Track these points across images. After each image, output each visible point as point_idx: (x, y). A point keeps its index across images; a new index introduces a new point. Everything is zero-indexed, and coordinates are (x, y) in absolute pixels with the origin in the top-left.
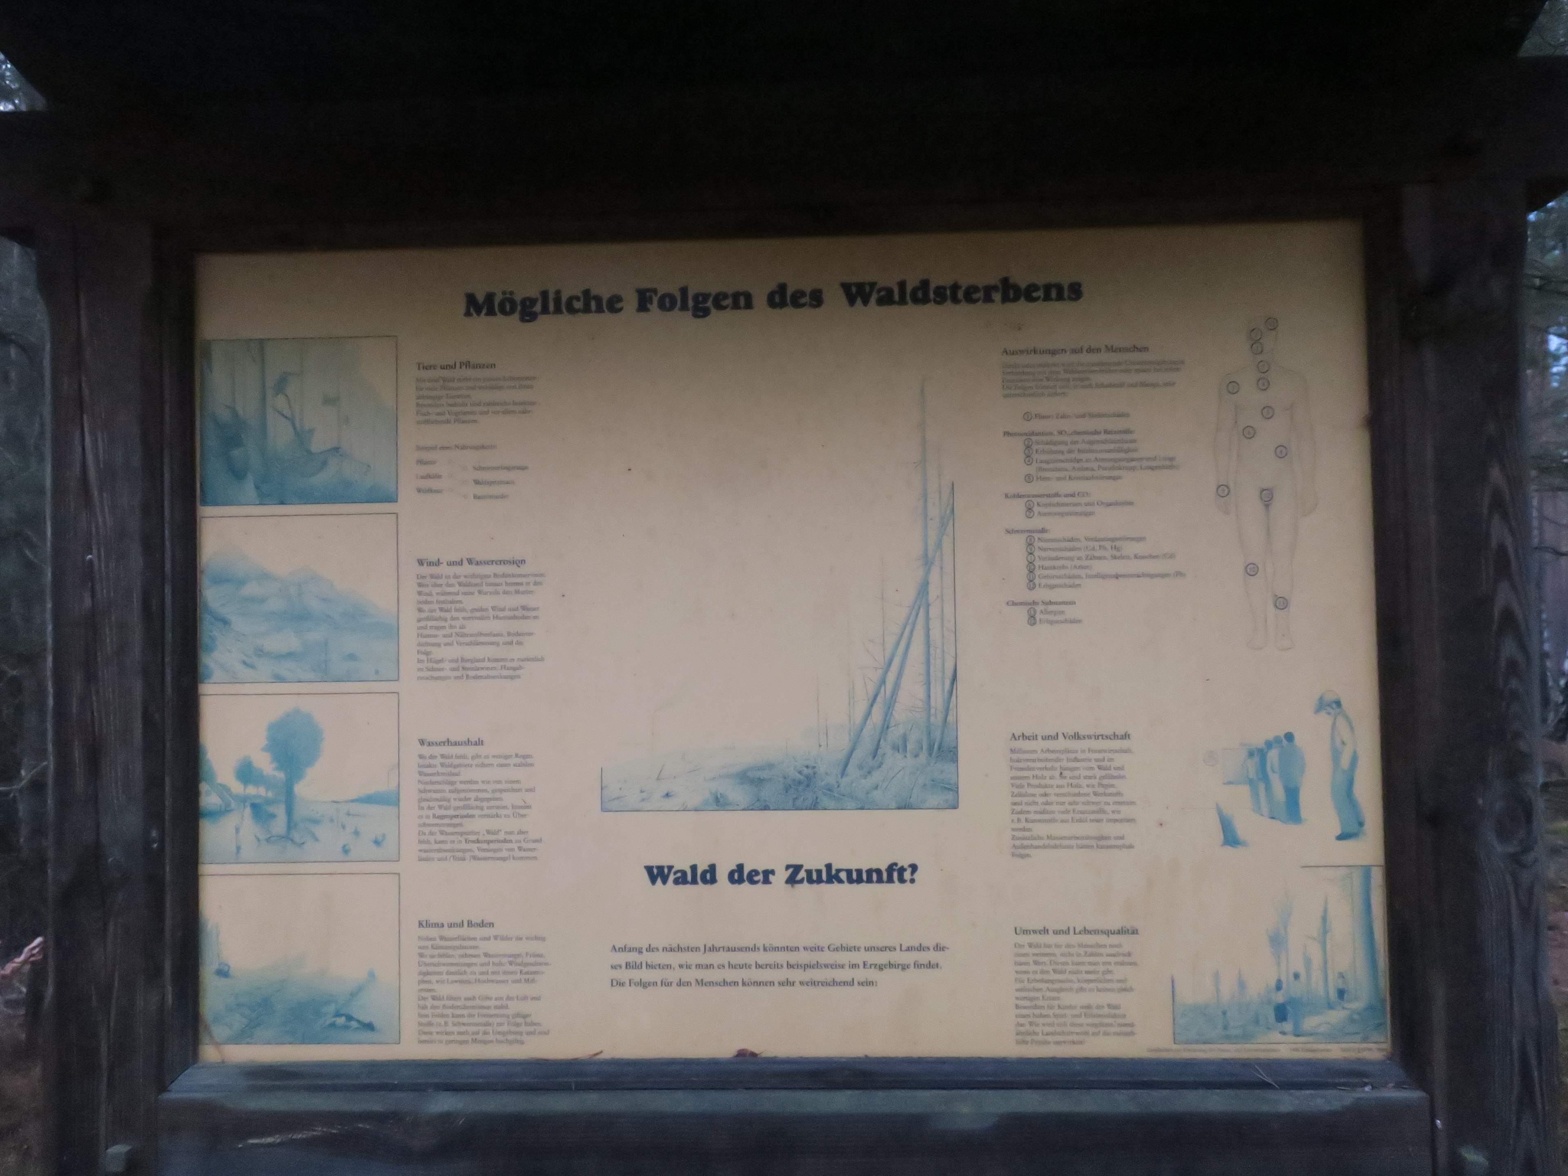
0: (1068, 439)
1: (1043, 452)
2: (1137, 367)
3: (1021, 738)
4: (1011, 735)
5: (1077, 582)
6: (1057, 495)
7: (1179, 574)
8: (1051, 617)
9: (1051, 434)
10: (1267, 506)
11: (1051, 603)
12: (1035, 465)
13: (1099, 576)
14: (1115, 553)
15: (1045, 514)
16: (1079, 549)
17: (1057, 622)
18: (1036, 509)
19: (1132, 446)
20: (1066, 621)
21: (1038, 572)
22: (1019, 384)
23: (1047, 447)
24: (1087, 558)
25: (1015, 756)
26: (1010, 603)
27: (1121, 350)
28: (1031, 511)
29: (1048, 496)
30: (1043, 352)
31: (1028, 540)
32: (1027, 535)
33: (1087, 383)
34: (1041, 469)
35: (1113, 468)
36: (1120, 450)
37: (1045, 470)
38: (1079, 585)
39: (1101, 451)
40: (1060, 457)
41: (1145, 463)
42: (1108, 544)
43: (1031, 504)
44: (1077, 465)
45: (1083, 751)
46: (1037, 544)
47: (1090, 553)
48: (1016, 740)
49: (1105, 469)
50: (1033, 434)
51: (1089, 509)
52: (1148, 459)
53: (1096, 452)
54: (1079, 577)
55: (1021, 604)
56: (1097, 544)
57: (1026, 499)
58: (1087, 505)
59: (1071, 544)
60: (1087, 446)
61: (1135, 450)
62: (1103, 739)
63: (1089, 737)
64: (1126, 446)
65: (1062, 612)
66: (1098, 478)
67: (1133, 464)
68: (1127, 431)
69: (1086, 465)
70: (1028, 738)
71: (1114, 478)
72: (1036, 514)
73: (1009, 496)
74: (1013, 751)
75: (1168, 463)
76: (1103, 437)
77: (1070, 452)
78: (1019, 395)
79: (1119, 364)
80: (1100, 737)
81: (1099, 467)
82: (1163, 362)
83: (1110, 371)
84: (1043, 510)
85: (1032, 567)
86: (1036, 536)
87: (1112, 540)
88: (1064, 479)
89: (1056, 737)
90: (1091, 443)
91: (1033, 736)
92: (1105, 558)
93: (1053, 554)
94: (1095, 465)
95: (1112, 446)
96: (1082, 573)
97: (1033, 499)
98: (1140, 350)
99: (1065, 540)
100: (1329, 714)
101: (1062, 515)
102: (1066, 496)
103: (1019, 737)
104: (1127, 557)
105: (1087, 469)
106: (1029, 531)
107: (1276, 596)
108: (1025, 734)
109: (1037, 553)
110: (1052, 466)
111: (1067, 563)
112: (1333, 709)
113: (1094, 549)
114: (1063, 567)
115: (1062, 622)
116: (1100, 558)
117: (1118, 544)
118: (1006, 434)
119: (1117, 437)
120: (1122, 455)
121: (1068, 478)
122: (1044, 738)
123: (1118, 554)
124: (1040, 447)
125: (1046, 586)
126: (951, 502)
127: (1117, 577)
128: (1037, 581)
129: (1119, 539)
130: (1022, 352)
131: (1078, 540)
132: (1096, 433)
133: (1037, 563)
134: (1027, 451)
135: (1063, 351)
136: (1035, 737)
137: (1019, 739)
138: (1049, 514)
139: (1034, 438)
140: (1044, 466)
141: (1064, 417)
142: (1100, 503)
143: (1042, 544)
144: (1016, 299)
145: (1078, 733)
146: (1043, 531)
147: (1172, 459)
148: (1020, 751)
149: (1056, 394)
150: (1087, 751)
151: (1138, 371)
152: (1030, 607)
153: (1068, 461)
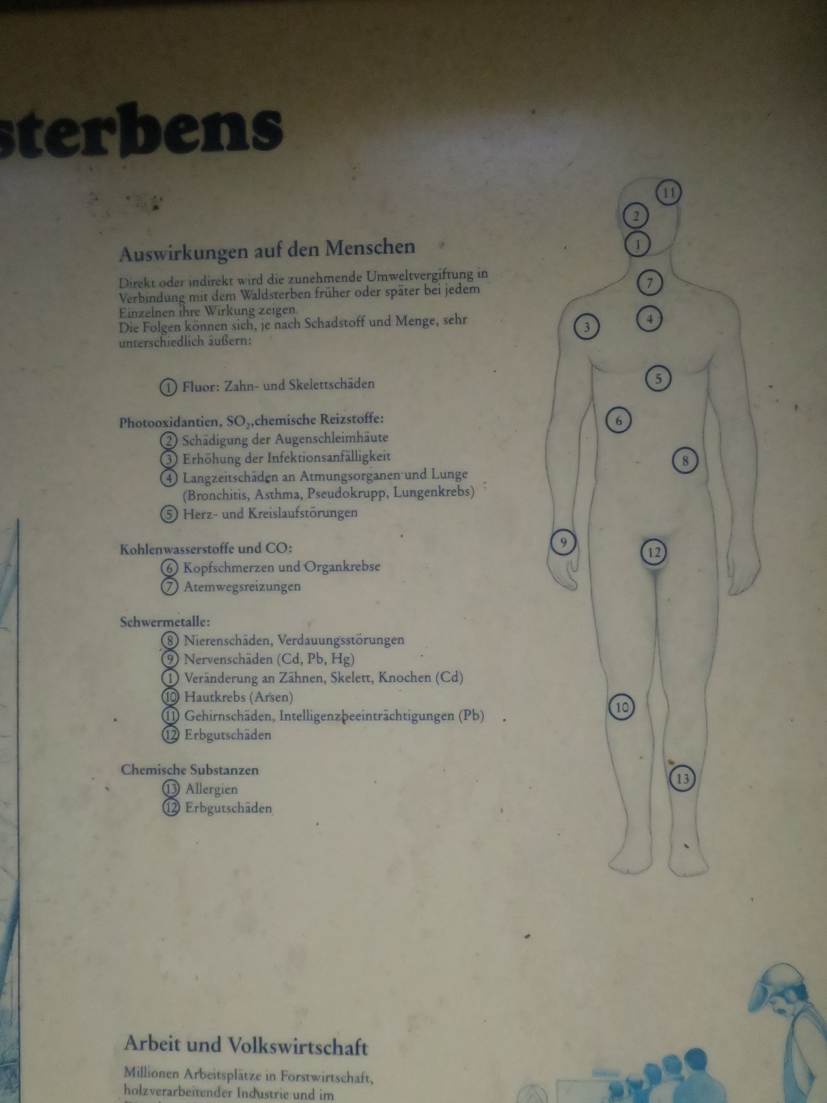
0: (250, 434)
1: (199, 460)
2: (392, 285)
3: (146, 1045)
4: (126, 1039)
5: (262, 727)
6: (225, 548)
7: (469, 713)
8: (209, 800)
9: (214, 422)
10: (655, 575)
11: (208, 770)
12: (181, 487)
13: (305, 716)
14: (338, 667)
15: (199, 588)
16: (269, 660)
17: (221, 809)
18: (182, 578)
19: (377, 448)
20: (239, 809)
21: (182, 707)
22: (153, 321)
23: (204, 451)
24: (285, 678)
25: (134, 1083)
26: (128, 769)
27: (359, 249)
28: (170, 580)
29: (208, 550)
30: (202, 255)
31: (166, 641)
32: (162, 630)
33: (287, 318)
34: (191, 495)
35: (339, 494)
36: (351, 458)
37: (202, 497)
38: (268, 735)
39: (316, 458)
40: (231, 470)
41: (404, 485)
42: (326, 651)
43: (173, 566)
44: (266, 488)
45: (271, 1077)
46: (182, 649)
47: (292, 668)
48: (135, 1048)
49: (321, 495)
50: (178, 422)
51: (288, 578)
52: (411, 476)
53: (306, 459)
54: (267, 717)
55: (151, 771)
56: (303, 651)
57: (165, 556)
58: (285, 569)
59: (252, 650)
60: (287, 449)
61: (387, 457)
62: (310, 1051)
63: (284, 1048)
64: (364, 448)
65: (234, 790)
66: (305, 514)
67: (378, 485)
68: (369, 418)
69: (283, 487)
70: (160, 1046)
71: (341, 515)
72: (182, 586)
73: (129, 551)
74: (130, 1072)
75: (450, 484)
76: (317, 430)
77: (251, 459)
78: (152, 344)
79: (354, 278)
80: (306, 1050)
81: (311, 491)
82: (445, 274)
83: (336, 294)
84: (196, 579)
85: (174, 697)
86: (182, 631)
87: (336, 643)
88: (239, 515)
89: (215, 1047)
90: (294, 442)
91: (171, 1043)
92: (319, 679)
93: (215, 670)
94: (301, 487)
95: (335, 449)
96: (273, 709)
97: (176, 557)
98: (397, 249)
99: (237, 641)
100: (781, 1011)
101: (235, 589)
102: (243, 550)
103: (142, 1043)
104: (366, 678)
105: (287, 495)
106: (167, 622)
107: (671, 763)
108: (155, 1038)
109: (183, 668)
110: (216, 488)
111: (244, 689)
112: (788, 1001)
113: (296, 660)
114: (236, 697)
115: (231, 810)
116: (310, 680)
117: (346, 650)
118: (126, 422)
119: (350, 430)
120: (357, 468)
121: (246, 513)
122: (194, 1047)
123: (346, 672)
124: (192, 451)
125: (201, 735)
126: (13, 562)
127: (344, 718)
128: (182, 725)
129: (350, 641)
130: (159, 255)
131: (266, 641)
132: (306, 420)
133: (184, 687)
134: (165, 460)
135: (243, 253)
136: (174, 1046)
137: (142, 1048)
138: (209, 588)
139: (180, 432)
140: (199, 488)
141: (241, 387)
142: (310, 566)
143: (191, 650)
144: (149, 147)
145: (261, 1039)
146: (196, 622)
147: (459, 476)
148: (143, 1072)
149: (225, 341)
150: (279, 1076)
151: (392, 293)
152: (167, 777)
153: (246, 478)
